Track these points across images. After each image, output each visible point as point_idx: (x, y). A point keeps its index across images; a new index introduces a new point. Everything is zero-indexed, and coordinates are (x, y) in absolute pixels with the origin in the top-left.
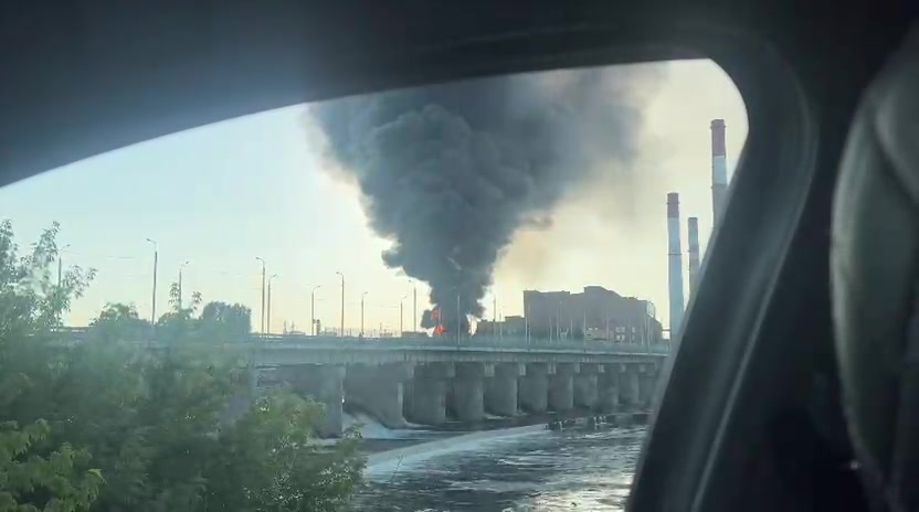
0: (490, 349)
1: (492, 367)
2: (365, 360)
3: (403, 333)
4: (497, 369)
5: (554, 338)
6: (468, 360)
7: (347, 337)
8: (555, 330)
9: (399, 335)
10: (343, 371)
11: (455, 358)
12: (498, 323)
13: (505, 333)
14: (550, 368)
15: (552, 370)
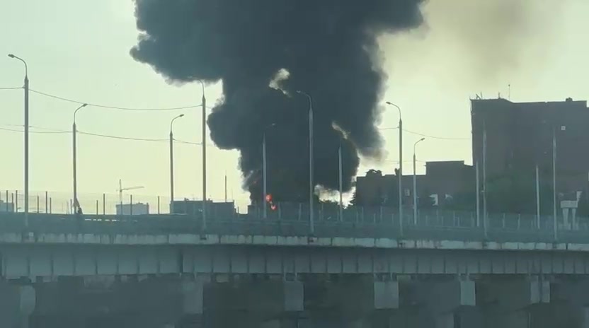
0: (386, 243)
1: (394, 287)
2: (85, 269)
3: (175, 205)
4: (405, 291)
5: (546, 212)
6: (334, 269)
7: (37, 216)
8: (547, 192)
9: (166, 210)
10: (28, 297)
11: (301, 267)
12: (409, 178)
13: (426, 204)
14: (534, 287)
15: (538, 293)
